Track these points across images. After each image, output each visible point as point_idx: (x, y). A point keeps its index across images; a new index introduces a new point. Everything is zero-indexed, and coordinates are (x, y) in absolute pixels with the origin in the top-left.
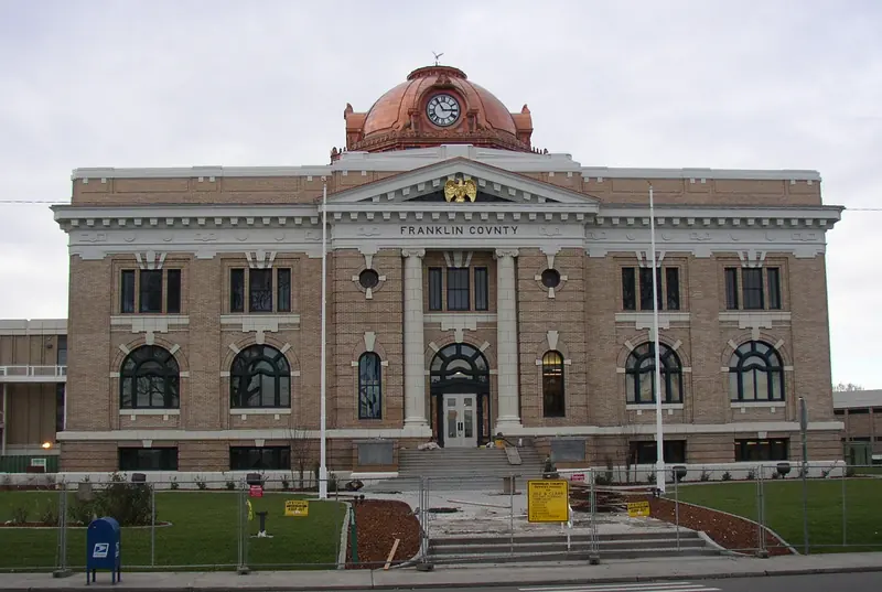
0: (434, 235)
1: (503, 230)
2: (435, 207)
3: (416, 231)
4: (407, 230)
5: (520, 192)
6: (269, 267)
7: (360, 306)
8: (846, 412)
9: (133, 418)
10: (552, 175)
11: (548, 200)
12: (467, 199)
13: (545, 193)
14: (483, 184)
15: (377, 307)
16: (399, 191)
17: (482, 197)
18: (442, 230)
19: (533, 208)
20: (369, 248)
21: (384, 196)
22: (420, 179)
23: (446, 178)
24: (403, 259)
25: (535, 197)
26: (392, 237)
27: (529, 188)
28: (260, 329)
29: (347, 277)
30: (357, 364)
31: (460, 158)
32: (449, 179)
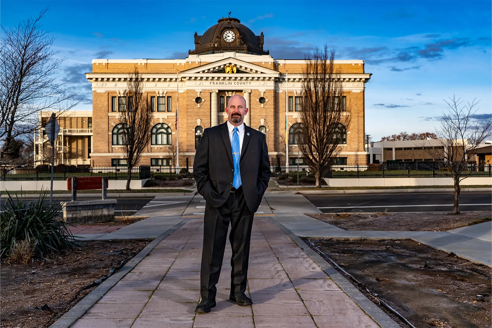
0: (222, 85)
1: (246, 83)
2: (222, 75)
3: (215, 83)
4: (212, 83)
5: (251, 70)
6: (164, 96)
7: (196, 110)
8: (403, 149)
9: (117, 148)
10: (263, 63)
11: (262, 73)
12: (233, 72)
13: (260, 69)
14: (238, 67)
15: (201, 110)
16: (209, 70)
17: (238, 71)
18: (224, 83)
19: (256, 76)
20: (198, 89)
21: (204, 72)
22: (216, 65)
23: (225, 65)
24: (211, 93)
25: (256, 72)
26: (207, 85)
27: (255, 68)
28: (161, 118)
29: (191, 100)
30: (194, 130)
31: (230, 58)
32: (227, 65)
